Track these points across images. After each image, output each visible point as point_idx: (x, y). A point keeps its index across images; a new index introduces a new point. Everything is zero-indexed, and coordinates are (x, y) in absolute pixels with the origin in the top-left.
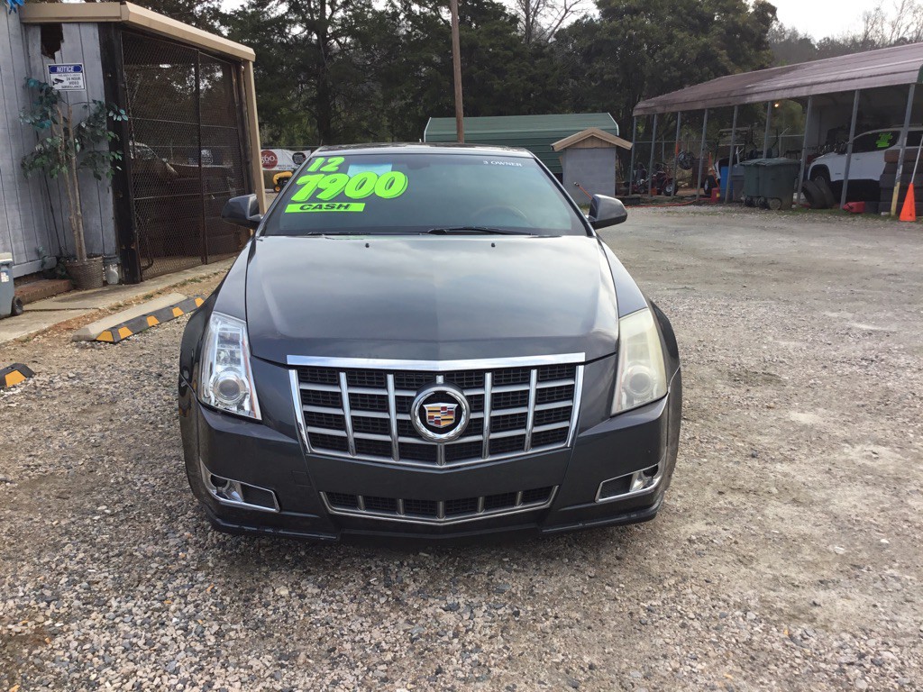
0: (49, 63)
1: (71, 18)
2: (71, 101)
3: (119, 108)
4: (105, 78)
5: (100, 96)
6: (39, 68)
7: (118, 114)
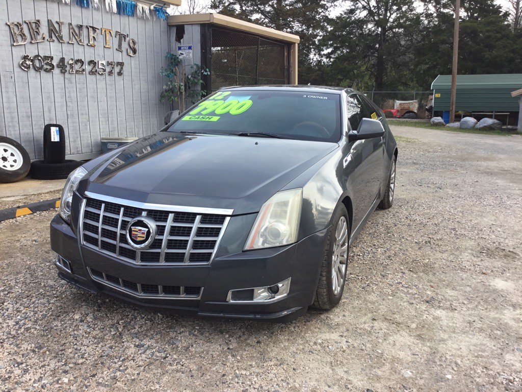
0: (178, 45)
1: (188, 22)
2: (186, 64)
3: (206, 68)
4: (202, 52)
5: (199, 63)
6: (174, 48)
7: (206, 71)
